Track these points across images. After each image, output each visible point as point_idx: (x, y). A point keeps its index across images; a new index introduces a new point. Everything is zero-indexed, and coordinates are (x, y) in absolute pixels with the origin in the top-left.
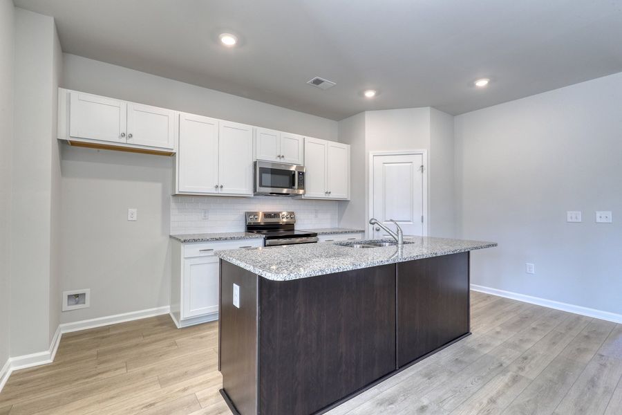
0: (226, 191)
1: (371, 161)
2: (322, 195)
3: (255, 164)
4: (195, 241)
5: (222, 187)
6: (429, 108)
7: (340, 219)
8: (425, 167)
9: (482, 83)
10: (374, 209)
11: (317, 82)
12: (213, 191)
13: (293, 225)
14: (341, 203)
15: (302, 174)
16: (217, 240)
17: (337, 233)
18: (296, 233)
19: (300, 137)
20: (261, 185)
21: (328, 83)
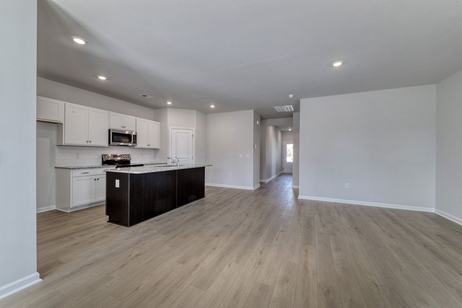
0: (93, 144)
1: (170, 131)
2: (145, 146)
3: (109, 130)
4: (79, 168)
5: (90, 142)
6: (195, 111)
7: (155, 157)
8: (194, 135)
9: (212, 106)
10: (172, 153)
11: (145, 96)
12: (86, 144)
13: (129, 161)
14: (155, 150)
15: (135, 136)
16: (91, 168)
17: (152, 164)
18: (131, 165)
19: (134, 118)
20: (113, 141)
21: (149, 97)
